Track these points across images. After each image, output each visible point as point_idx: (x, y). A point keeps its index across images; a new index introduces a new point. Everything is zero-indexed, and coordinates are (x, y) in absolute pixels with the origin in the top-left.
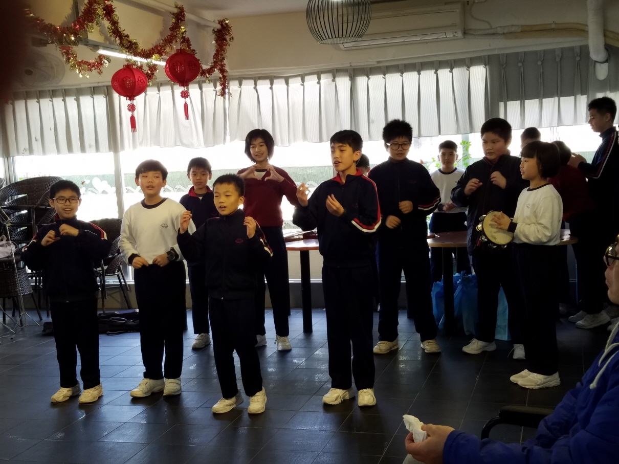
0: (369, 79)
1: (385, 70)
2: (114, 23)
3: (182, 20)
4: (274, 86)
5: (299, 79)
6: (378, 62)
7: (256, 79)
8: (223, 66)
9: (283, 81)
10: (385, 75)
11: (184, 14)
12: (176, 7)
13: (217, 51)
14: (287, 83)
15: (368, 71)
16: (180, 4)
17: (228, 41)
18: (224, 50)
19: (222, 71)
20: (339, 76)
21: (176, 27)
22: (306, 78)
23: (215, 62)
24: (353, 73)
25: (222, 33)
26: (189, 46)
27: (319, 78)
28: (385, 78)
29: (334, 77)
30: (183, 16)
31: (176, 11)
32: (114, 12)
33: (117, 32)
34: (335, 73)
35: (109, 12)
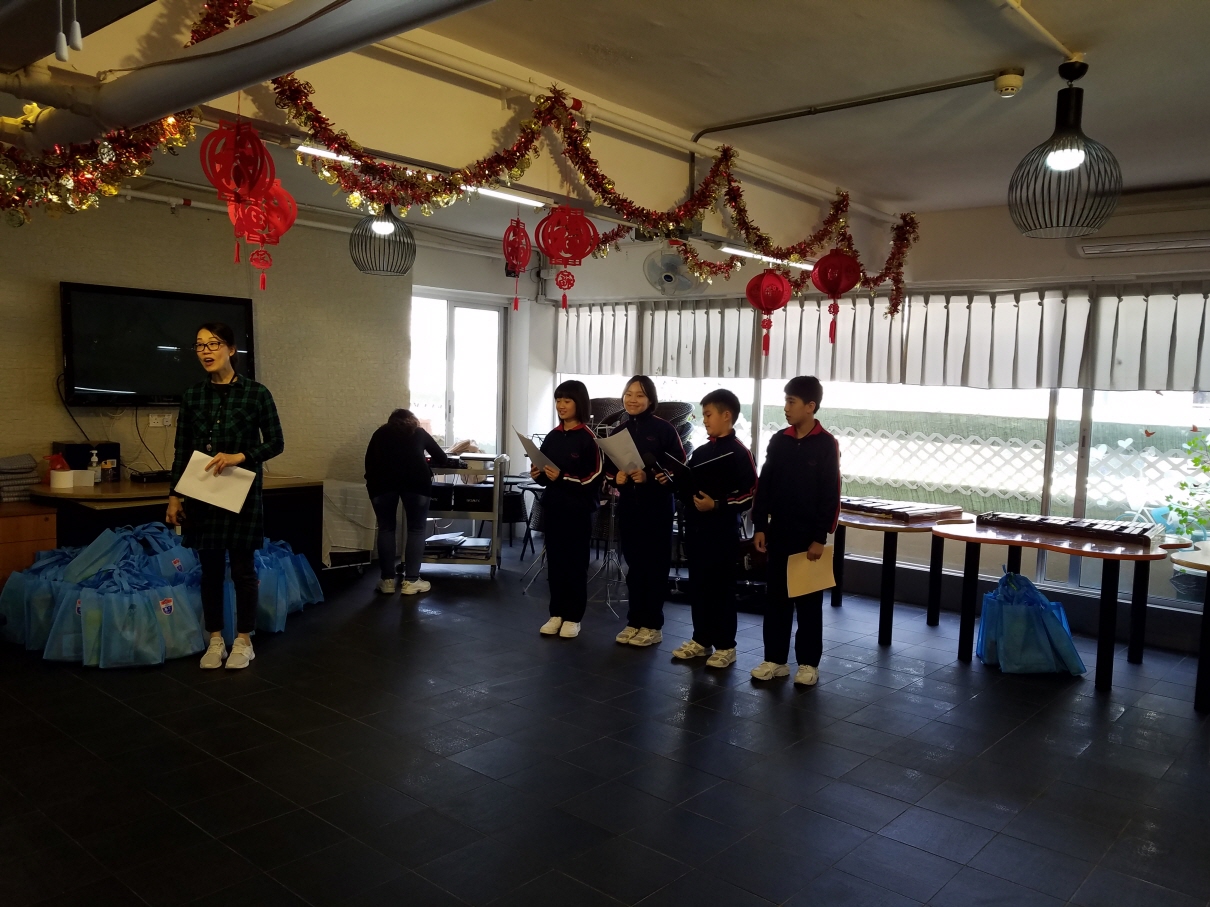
0: (1120, 300)
1: (1147, 288)
2: (741, 211)
3: (843, 211)
4: (973, 305)
5: (1012, 296)
6: (1138, 277)
7: (948, 295)
8: (899, 274)
9: (988, 298)
10: (1147, 296)
11: (848, 204)
12: (838, 194)
13: (893, 254)
14: (993, 302)
15: (1120, 290)
16: (844, 190)
17: (911, 241)
18: (903, 254)
19: (897, 281)
20: (1073, 295)
21: (833, 219)
22: (1022, 296)
23: (887, 269)
24: (1095, 293)
25: (905, 231)
26: (850, 246)
27: (1042, 297)
28: (1146, 301)
29: (1065, 297)
30: (847, 205)
31: (836, 198)
32: (741, 196)
33: (742, 222)
34: (1066, 290)
35: (734, 196)
